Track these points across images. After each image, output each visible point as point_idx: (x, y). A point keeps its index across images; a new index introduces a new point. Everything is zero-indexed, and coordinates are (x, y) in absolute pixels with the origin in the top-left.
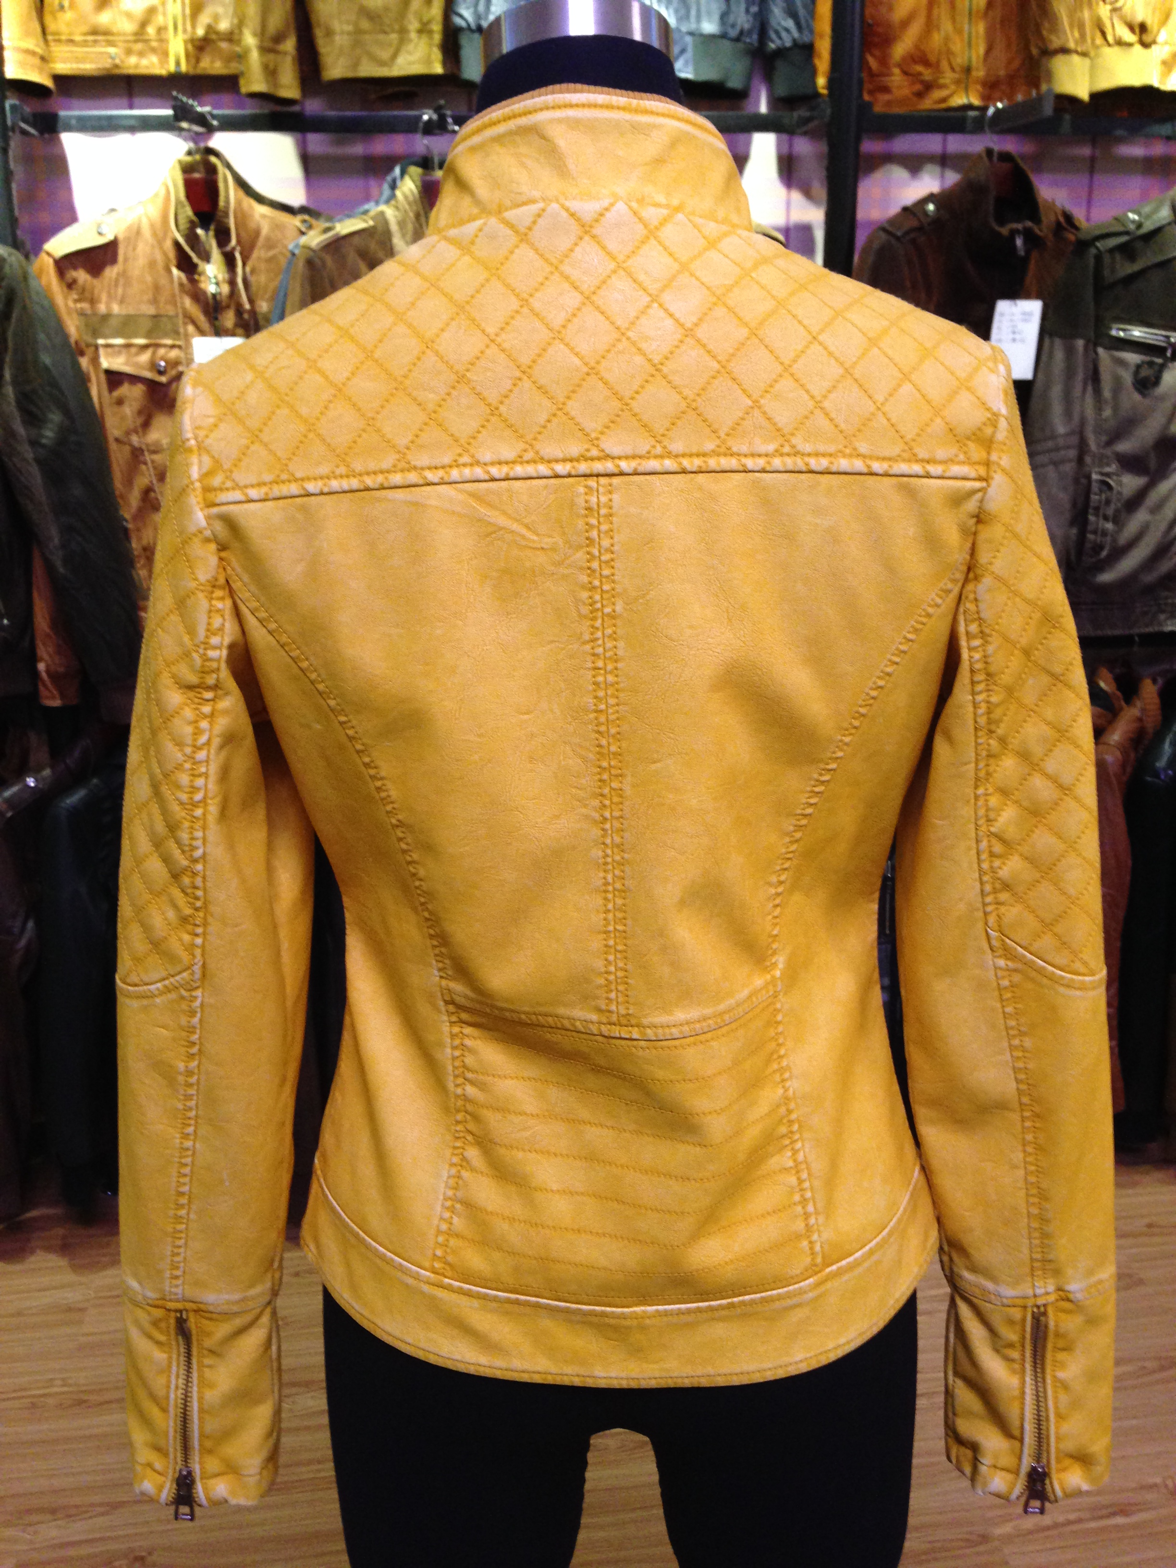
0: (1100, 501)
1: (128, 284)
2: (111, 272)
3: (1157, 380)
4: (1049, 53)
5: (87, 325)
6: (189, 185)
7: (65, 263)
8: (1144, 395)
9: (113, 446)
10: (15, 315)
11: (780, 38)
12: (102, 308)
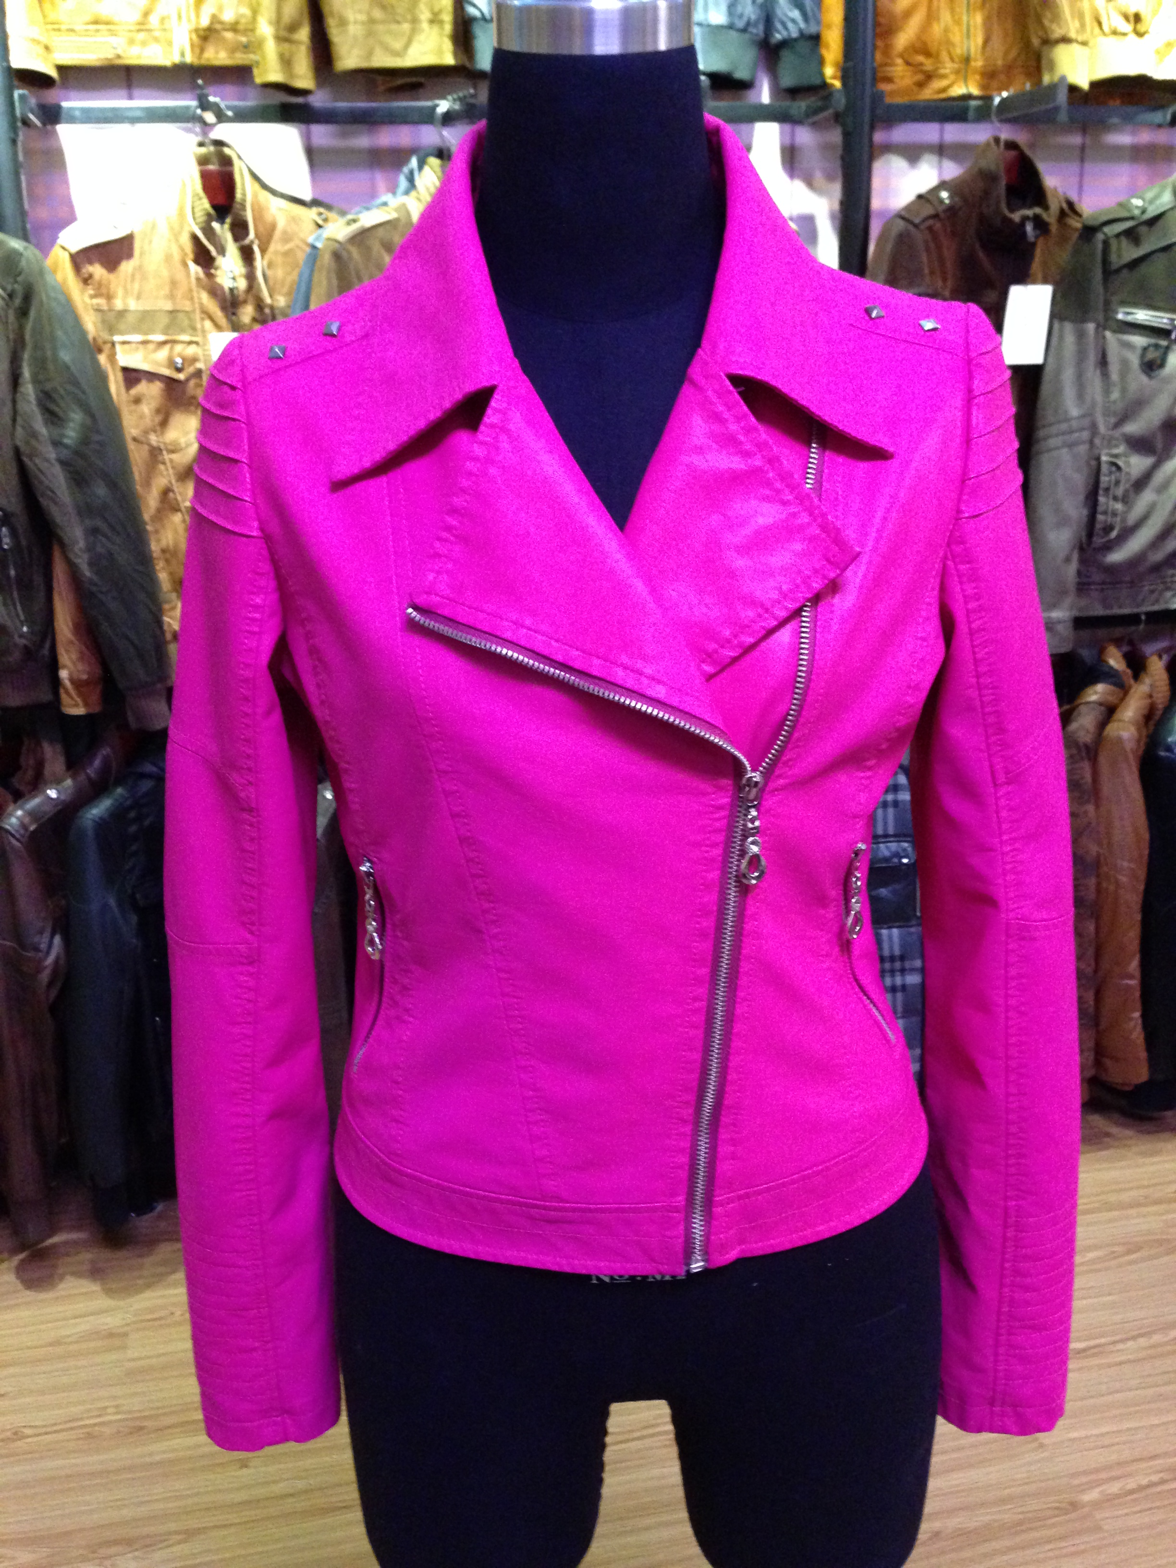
0: (1110, 481)
1: (144, 278)
2: (126, 267)
3: (1162, 365)
4: (1049, 42)
5: (104, 321)
6: (206, 177)
7: (80, 259)
8: (1150, 377)
9: (131, 446)
10: (32, 313)
11: (786, 28)
12: (118, 304)
